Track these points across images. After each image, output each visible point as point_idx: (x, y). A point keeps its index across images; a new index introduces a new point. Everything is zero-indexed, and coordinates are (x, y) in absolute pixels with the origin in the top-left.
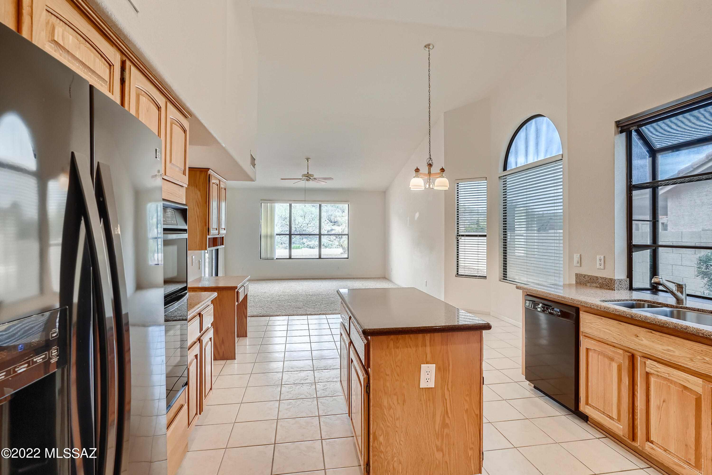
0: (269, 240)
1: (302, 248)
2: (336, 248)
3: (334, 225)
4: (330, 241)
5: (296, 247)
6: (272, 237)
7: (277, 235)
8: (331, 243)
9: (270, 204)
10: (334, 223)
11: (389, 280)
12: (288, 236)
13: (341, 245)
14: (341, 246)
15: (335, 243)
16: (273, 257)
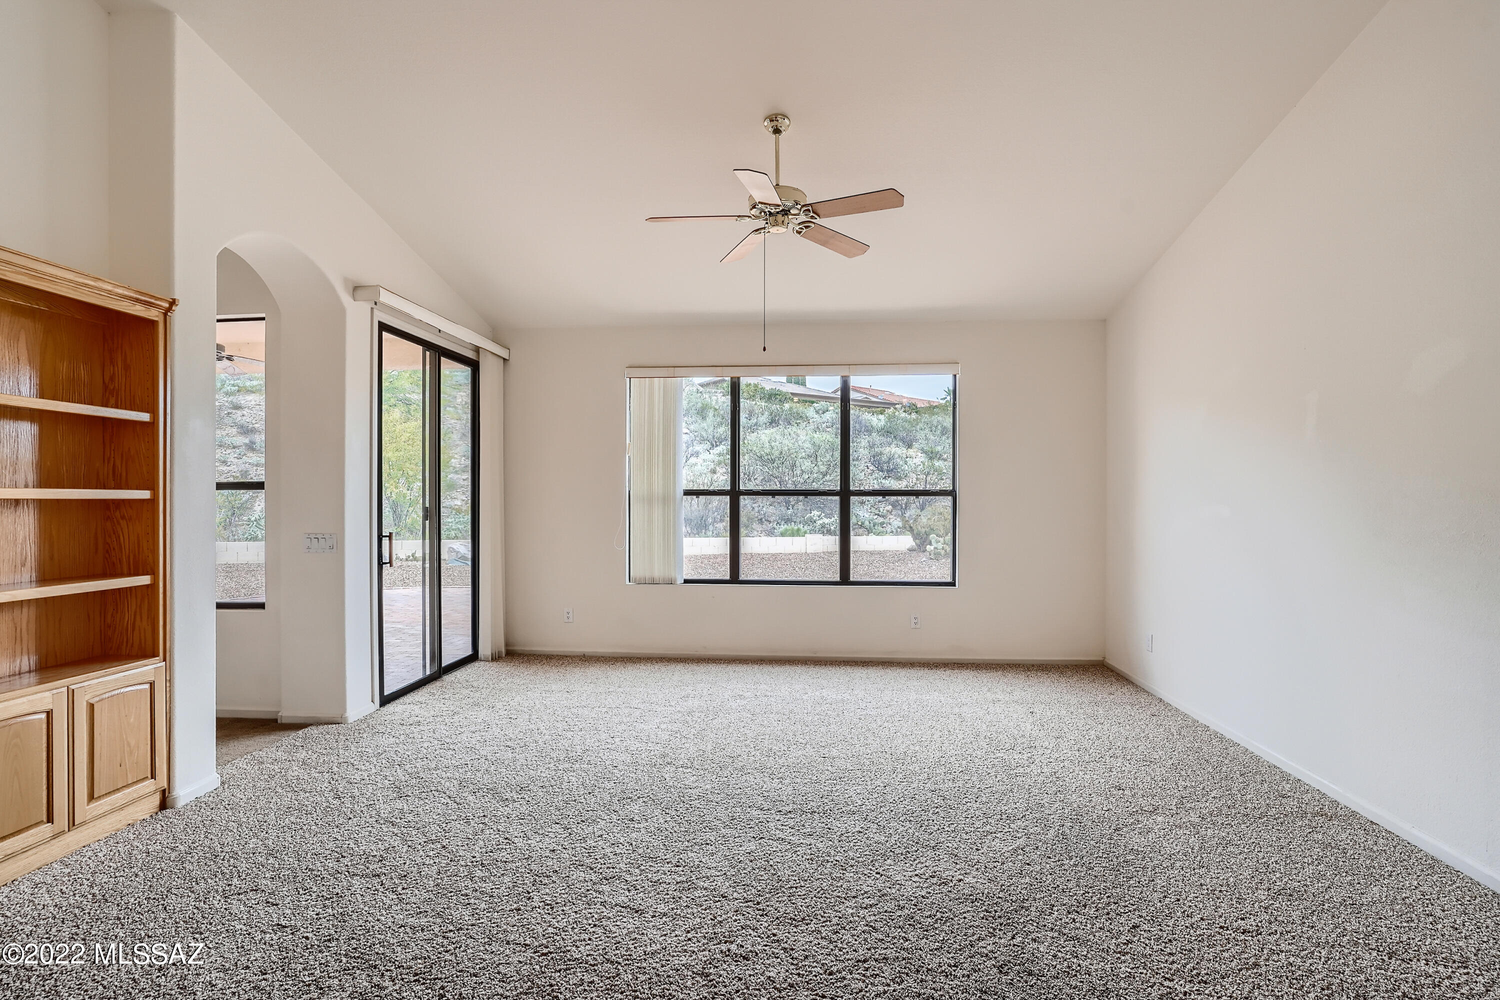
0: (657, 513)
1: (805, 532)
2: (892, 532)
3: (889, 477)
4: (878, 515)
5: (790, 532)
6: (667, 500)
7: (688, 493)
8: (881, 520)
9: (660, 382)
10: (888, 471)
11: (1137, 686)
12: (727, 499)
13: (911, 527)
14: (908, 528)
15: (891, 521)
16: (673, 575)
